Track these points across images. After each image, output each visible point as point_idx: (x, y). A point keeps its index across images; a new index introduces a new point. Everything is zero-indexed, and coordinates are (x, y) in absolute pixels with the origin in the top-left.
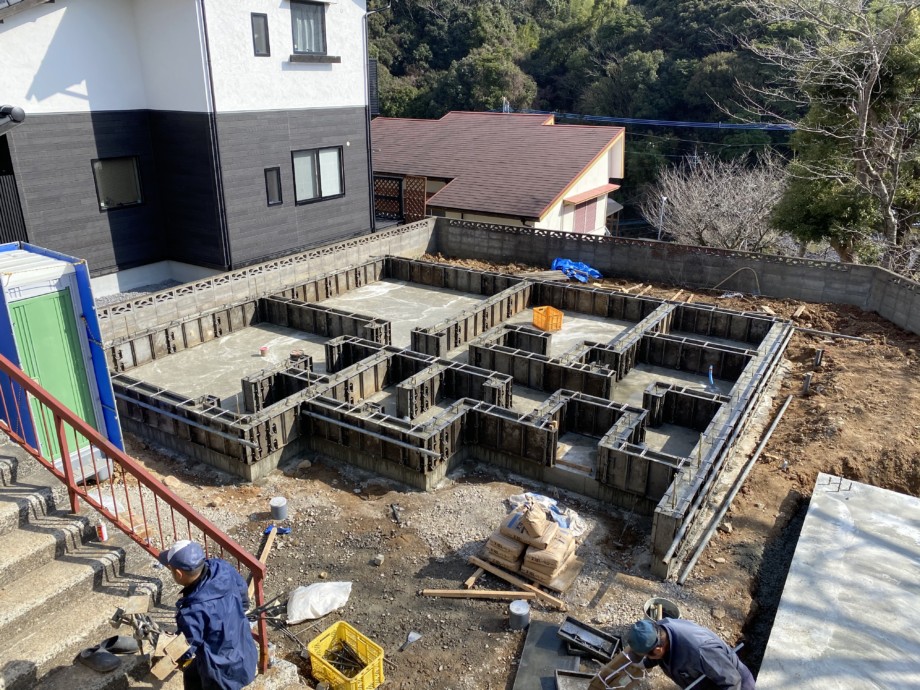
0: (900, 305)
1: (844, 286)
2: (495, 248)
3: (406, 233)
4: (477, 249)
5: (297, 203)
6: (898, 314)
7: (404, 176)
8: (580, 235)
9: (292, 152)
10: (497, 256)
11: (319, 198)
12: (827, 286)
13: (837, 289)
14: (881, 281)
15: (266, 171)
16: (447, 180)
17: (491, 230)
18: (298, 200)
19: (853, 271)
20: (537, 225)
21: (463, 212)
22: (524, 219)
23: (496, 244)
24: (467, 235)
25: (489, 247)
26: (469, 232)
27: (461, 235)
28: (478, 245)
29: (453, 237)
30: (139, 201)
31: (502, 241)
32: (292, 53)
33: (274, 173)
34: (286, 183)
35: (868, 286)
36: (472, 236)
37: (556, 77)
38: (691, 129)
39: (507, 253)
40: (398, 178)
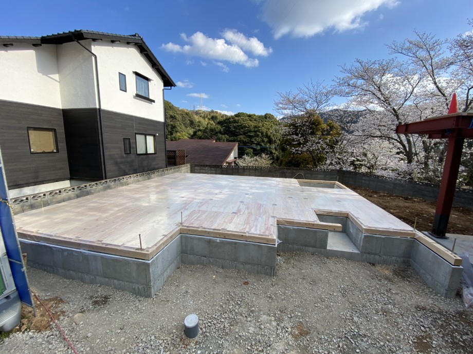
9: (135, 133)
11: (146, 154)
15: (124, 139)
18: (138, 153)
30: (55, 151)
32: (136, 93)
33: (127, 141)
34: (133, 145)
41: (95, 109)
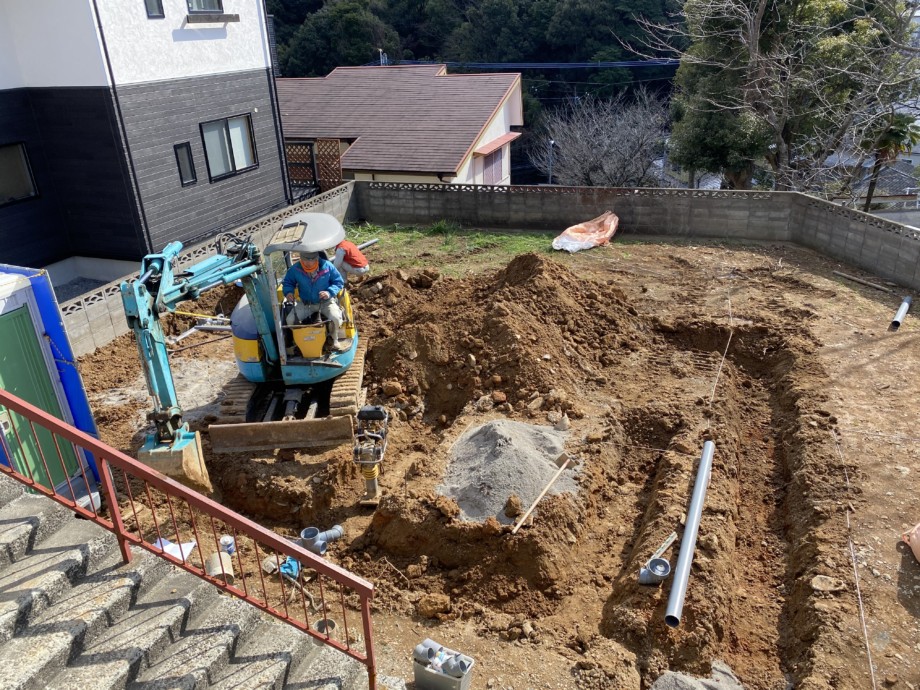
0: (821, 226)
1: (767, 213)
2: (420, 208)
3: (328, 201)
4: (402, 211)
5: (212, 180)
6: (821, 235)
7: (315, 139)
8: (492, 187)
9: (200, 125)
10: (424, 216)
11: (235, 173)
12: (751, 215)
13: (760, 217)
14: (800, 205)
15: (176, 147)
16: (350, 141)
17: (415, 190)
18: (213, 175)
19: (775, 199)
20: (455, 181)
21: (374, 172)
22: (440, 175)
23: (422, 204)
24: (391, 197)
25: (415, 208)
26: (392, 193)
27: (384, 198)
28: (404, 207)
29: (376, 201)
30: (33, 194)
31: (429, 200)
32: (187, 13)
33: (184, 150)
34: (198, 158)
35: (789, 211)
36: (396, 198)
37: (417, 26)
38: (557, 71)
39: (434, 212)
40: (308, 143)
41: (105, 90)
